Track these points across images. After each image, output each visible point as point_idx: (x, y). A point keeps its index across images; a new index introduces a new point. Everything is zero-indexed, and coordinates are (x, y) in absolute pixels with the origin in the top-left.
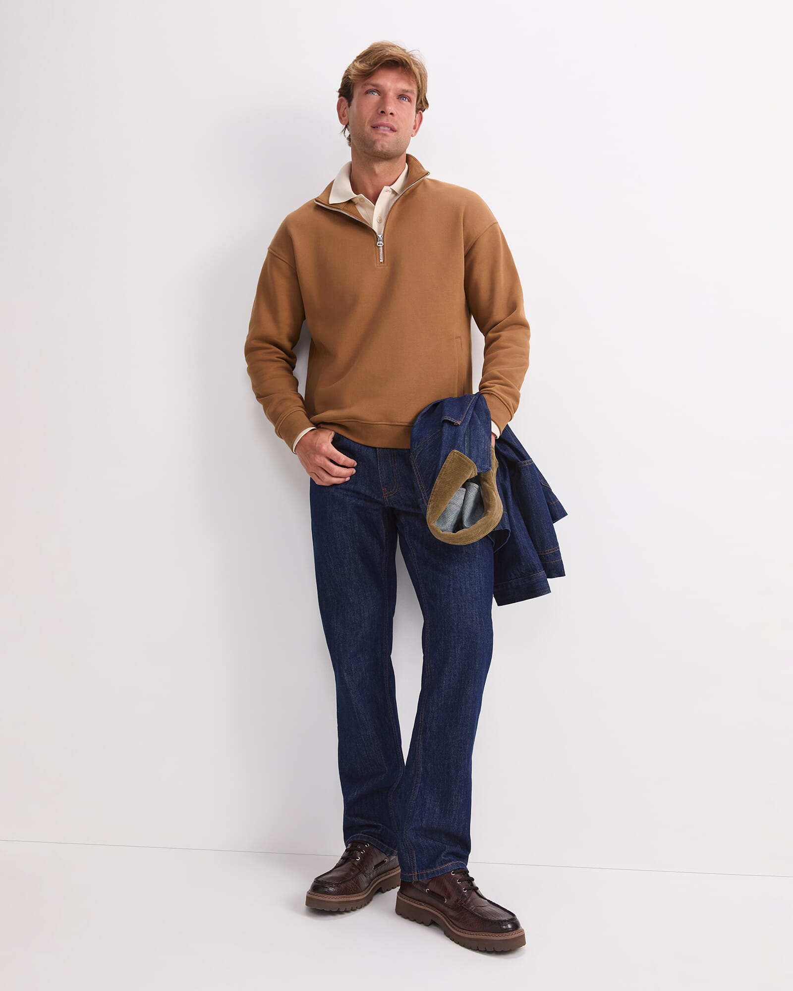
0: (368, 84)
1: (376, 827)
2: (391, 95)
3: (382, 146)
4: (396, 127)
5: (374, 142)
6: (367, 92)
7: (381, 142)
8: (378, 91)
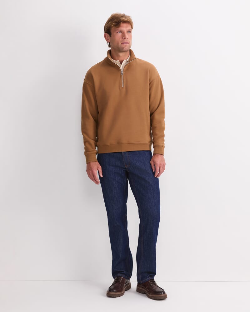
0: (118, 30)
1: (123, 271)
2: (125, 32)
3: (126, 49)
4: (129, 42)
5: (123, 48)
6: (117, 32)
7: (125, 48)
8: (121, 32)
